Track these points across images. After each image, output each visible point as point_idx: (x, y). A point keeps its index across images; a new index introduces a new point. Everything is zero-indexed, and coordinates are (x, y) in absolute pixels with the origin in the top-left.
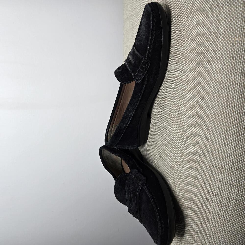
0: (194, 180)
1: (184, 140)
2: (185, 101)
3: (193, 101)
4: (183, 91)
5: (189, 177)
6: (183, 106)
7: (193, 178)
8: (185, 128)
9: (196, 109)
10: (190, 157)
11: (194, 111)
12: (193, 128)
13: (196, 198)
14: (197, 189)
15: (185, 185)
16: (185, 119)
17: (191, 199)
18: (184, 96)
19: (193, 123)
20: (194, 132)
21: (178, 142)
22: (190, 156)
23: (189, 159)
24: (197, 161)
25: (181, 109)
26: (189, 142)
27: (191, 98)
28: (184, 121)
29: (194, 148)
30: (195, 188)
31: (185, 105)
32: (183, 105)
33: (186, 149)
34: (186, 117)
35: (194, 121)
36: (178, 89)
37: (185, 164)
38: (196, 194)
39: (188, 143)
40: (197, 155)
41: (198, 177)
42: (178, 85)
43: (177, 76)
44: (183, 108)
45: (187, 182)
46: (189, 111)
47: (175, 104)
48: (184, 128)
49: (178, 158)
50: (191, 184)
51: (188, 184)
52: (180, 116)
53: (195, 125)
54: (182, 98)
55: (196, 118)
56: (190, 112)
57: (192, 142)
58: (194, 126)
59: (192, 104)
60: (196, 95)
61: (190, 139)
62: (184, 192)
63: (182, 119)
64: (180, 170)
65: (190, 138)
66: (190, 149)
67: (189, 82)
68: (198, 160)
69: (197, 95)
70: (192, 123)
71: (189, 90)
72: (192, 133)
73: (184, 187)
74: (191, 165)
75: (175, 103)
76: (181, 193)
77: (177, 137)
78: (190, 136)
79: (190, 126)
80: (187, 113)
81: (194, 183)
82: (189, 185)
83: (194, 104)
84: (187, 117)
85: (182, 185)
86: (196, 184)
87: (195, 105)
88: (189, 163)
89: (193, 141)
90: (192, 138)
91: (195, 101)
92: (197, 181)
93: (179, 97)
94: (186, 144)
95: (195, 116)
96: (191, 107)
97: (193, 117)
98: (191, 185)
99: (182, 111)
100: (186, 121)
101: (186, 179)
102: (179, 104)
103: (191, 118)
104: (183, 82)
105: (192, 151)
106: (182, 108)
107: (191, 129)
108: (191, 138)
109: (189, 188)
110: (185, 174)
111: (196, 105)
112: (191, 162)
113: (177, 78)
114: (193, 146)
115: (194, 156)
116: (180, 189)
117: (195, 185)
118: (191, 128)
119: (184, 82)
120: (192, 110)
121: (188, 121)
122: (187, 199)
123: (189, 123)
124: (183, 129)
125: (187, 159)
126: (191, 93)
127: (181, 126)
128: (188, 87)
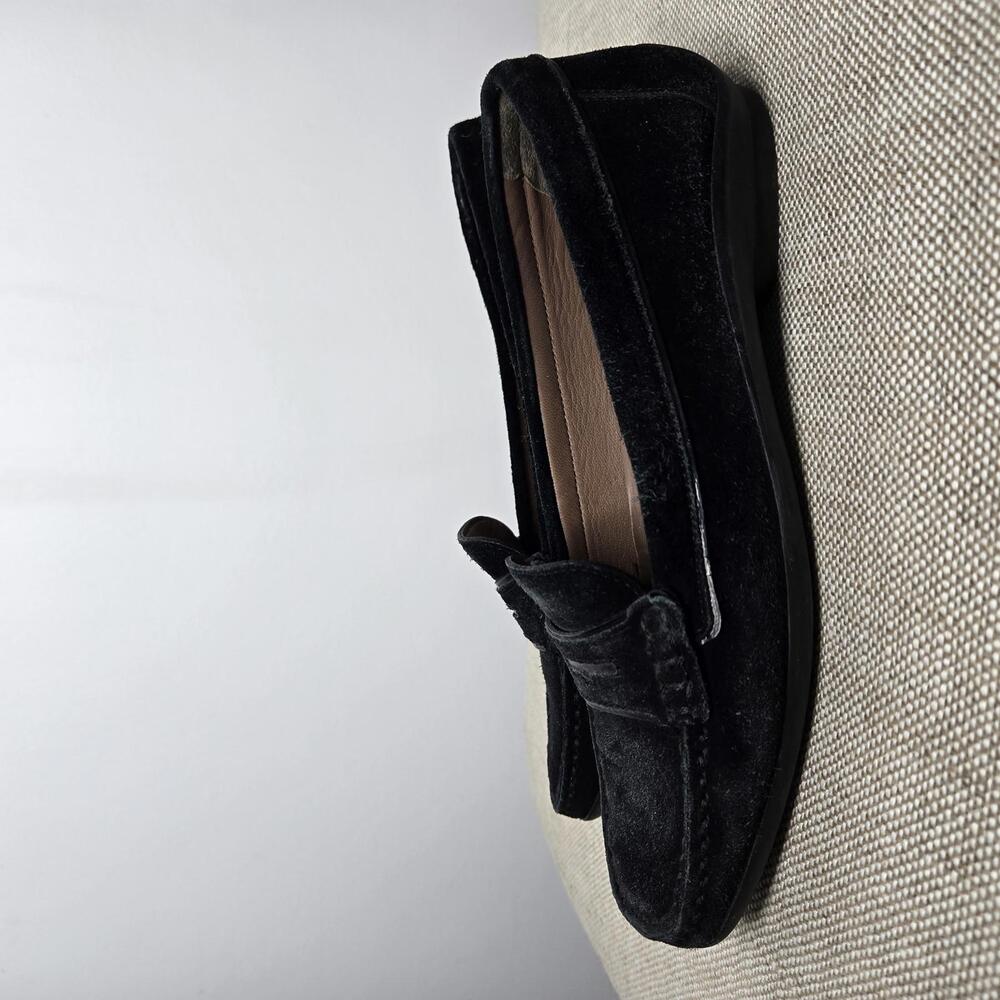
0: (957, 861)
1: (890, 625)
2: (891, 406)
3: (938, 398)
4: (876, 353)
5: (923, 842)
6: (874, 437)
7: (951, 850)
8: (894, 560)
9: (964, 442)
10: (927, 722)
11: (951, 455)
12: (941, 552)
13: (972, 973)
14: (978, 913)
15: (899, 888)
16: (888, 505)
17: (939, 975)
18: (878, 381)
19: (944, 525)
20: (954, 578)
21: (853, 640)
22: (933, 718)
23: (924, 736)
24: (978, 746)
25: (864, 455)
26: (923, 638)
27: (927, 383)
28: (887, 518)
29: (952, 669)
30: (965, 910)
31: (889, 426)
32: (874, 431)
33: (902, 676)
34: (899, 494)
35: (952, 513)
36: (841, 347)
37: (898, 763)
38: (976, 947)
39: (916, 642)
40: (980, 712)
41: (986, 844)
42: (844, 328)
43: (836, 280)
44: (878, 443)
45: (914, 871)
46: (914, 456)
47: (828, 432)
48: (889, 558)
49: (852, 733)
50: (937, 888)
51: (918, 882)
52: (860, 493)
53: (958, 536)
54: (868, 392)
55: (961, 493)
56: (925, 465)
57: (941, 638)
58: (950, 541)
59: (934, 416)
60: (959, 364)
61: (924, 619)
62: (895, 931)
63: (874, 509)
64: (866, 802)
65: (925, 611)
66: (930, 677)
67: (910, 299)
68: (987, 743)
69: (965, 364)
70: (938, 524)
71: (912, 340)
72: (938, 581)
73: (891, 902)
74: (938, 772)
75: (824, 425)
76: (875, 932)
77: (846, 612)
78: (924, 605)
79: (924, 541)
80: (900, 475)
81: (961, 878)
82: (930, 890)
83: (949, 413)
84: (904, 495)
85: (883, 889)
86: (973, 883)
87: (954, 420)
88: (922, 762)
89: (947, 627)
90: (943, 610)
91: (955, 399)
92: (978, 866)
93: (847, 390)
94: (905, 649)
95: (955, 485)
96: (929, 432)
97: (940, 490)
98: (938, 894)
99: (867, 462)
100: (897, 520)
101: (903, 851)
102: (848, 428)
103: (928, 500)
104: (872, 302)
105: (944, 688)
106: (868, 449)
107: (934, 559)
108: (936, 615)
109: (930, 908)
110: (896, 823)
111: (960, 421)
112: (934, 755)
113: (835, 292)
114: (947, 662)
115: (953, 720)
116: (867, 910)
117: (965, 891)
118: (929, 556)
119: (876, 302)
120: (933, 453)
121: (908, 517)
122: (915, 974)
123: (920, 527)
124: (879, 561)
125: (907, 734)
126: (922, 354)
127: (866, 551)
128: (908, 325)
